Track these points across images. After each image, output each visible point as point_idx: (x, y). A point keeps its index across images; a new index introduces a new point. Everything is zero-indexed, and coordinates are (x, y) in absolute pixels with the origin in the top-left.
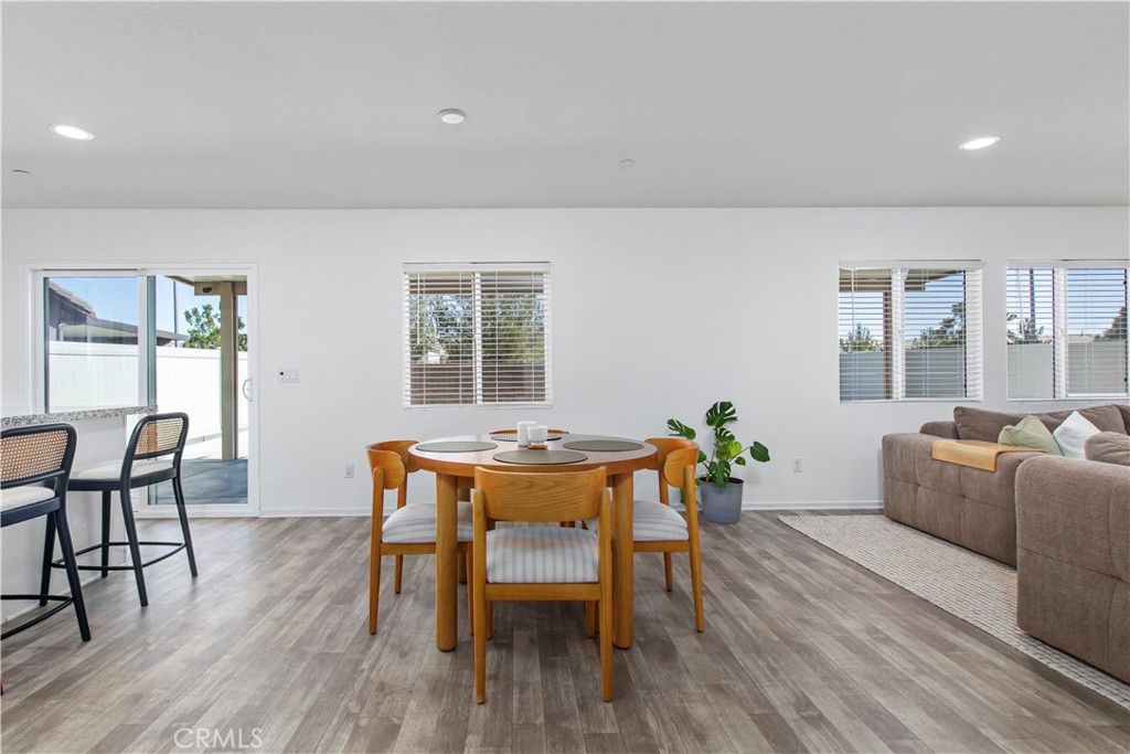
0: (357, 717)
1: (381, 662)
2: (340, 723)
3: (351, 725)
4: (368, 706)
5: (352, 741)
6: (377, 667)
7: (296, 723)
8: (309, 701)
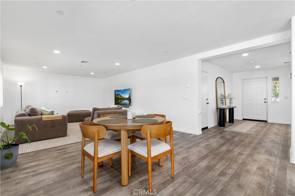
0: (187, 162)
1: (177, 169)
2: (191, 162)
3: (189, 161)
4: (185, 162)
5: (190, 159)
6: (178, 168)
7: (198, 165)
8: (195, 167)
